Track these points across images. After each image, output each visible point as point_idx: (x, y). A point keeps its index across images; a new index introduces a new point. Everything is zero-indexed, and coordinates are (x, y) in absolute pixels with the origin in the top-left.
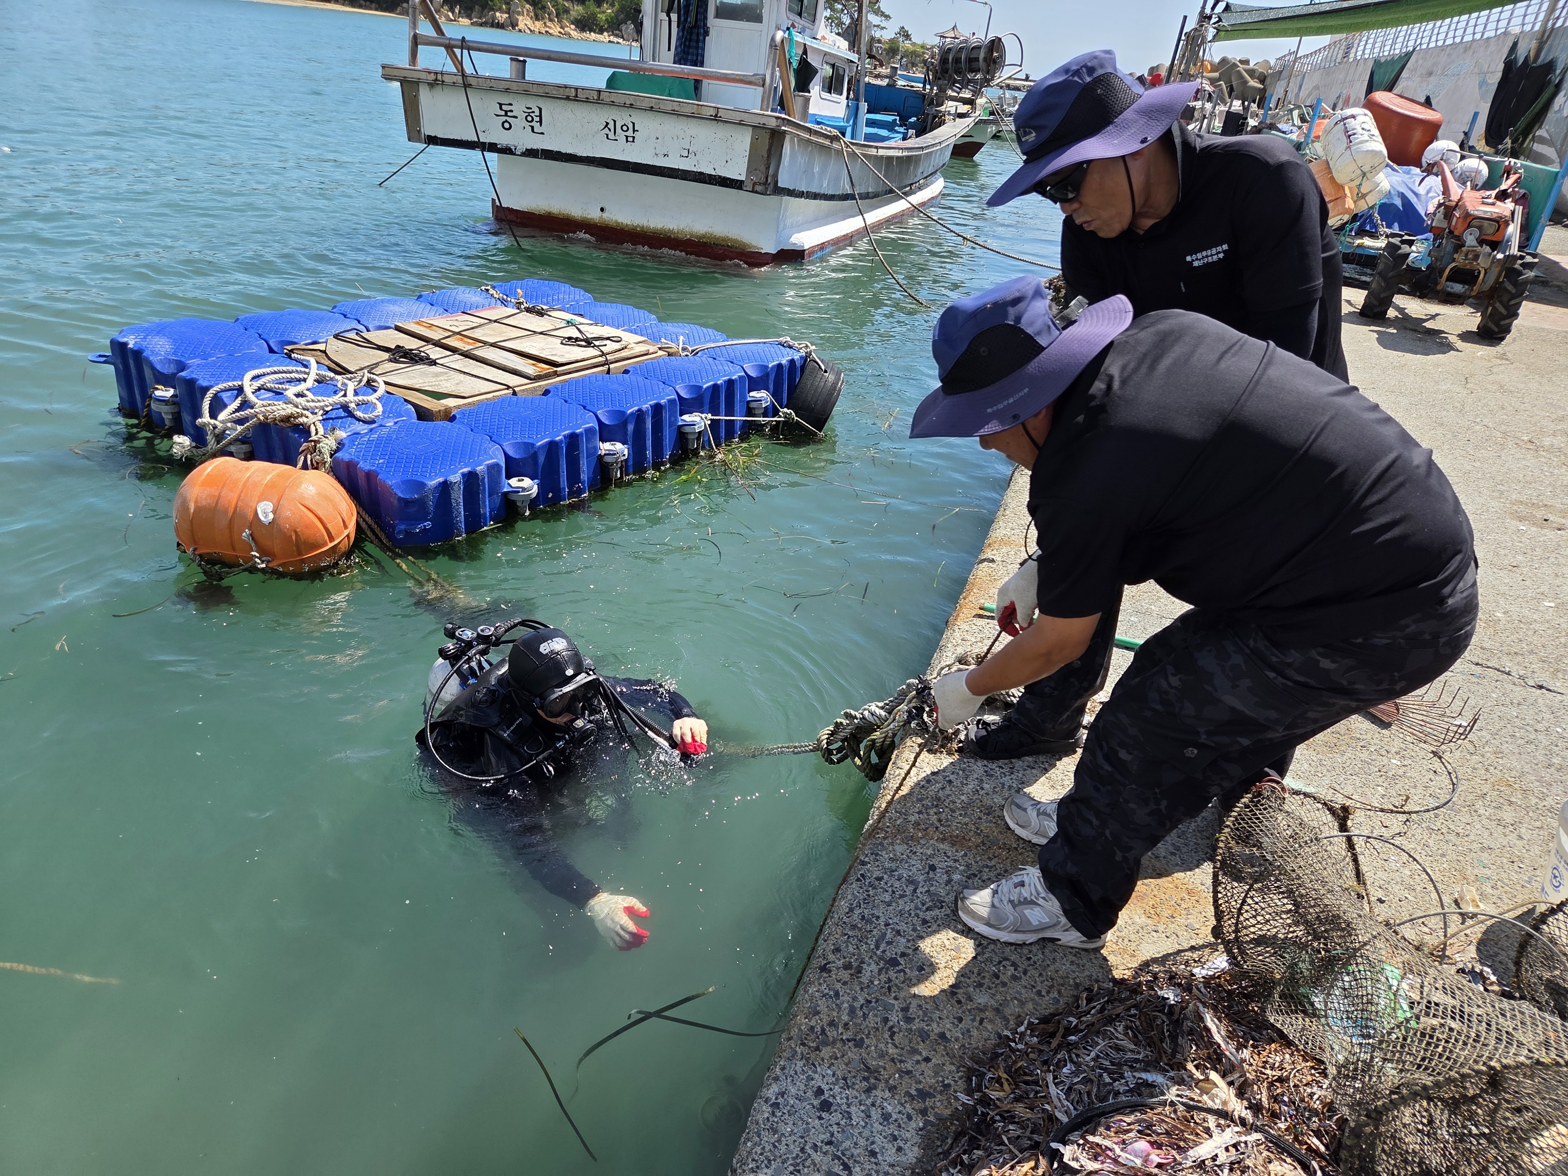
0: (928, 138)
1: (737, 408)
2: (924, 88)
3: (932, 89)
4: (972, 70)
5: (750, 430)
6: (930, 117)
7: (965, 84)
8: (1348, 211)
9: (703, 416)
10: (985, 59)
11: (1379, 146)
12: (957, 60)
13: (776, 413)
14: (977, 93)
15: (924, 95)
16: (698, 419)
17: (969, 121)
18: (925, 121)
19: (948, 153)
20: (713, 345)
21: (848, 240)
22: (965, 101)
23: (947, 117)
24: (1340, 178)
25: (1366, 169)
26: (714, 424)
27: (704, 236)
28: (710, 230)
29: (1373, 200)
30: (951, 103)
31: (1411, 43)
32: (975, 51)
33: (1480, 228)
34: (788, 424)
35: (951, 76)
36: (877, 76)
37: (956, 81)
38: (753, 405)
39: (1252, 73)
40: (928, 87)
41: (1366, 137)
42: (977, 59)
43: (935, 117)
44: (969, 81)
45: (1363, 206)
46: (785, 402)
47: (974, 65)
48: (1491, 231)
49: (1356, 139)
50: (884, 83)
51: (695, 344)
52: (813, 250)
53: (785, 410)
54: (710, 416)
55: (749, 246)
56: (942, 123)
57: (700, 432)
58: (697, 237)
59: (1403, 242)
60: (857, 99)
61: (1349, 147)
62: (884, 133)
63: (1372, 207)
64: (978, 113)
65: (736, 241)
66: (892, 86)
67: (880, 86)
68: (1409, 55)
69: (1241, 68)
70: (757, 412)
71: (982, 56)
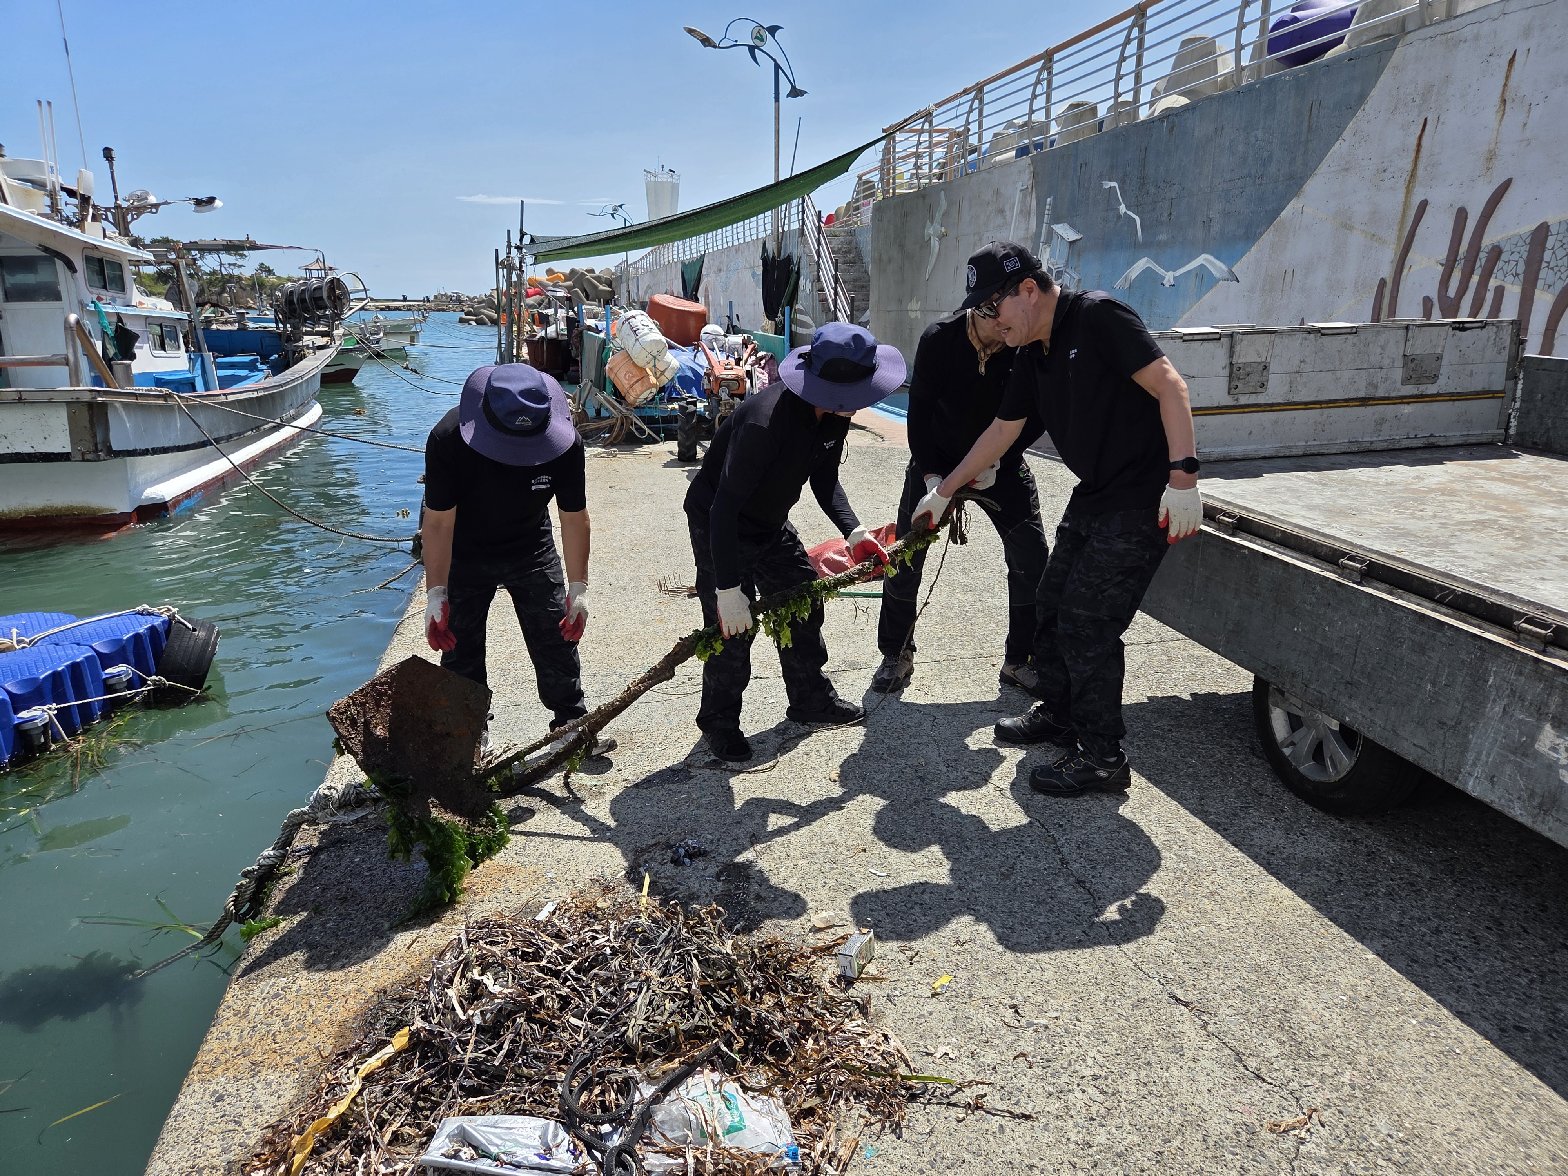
0: (288, 375)
1: (90, 688)
2: (278, 327)
3: (285, 327)
4: (320, 308)
5: (111, 708)
6: (290, 353)
7: (317, 320)
8: (654, 386)
9: (45, 708)
10: (329, 297)
11: (657, 335)
12: (302, 301)
13: (143, 683)
14: (332, 326)
15: (280, 334)
16: (39, 713)
17: (331, 352)
18: (286, 356)
19: (318, 384)
20: (55, 630)
21: (220, 483)
22: (323, 334)
23: (307, 351)
24: (640, 363)
25: (655, 353)
26: (62, 714)
27: (43, 510)
28: (49, 503)
29: (669, 375)
30: (306, 338)
31: (702, 249)
32: (317, 292)
33: (727, 386)
34: (159, 689)
35: (300, 316)
36: (225, 322)
37: (306, 319)
38: (112, 681)
39: (598, 279)
40: (281, 325)
41: (646, 331)
42: (321, 298)
43: (294, 352)
44: (320, 317)
45: (664, 381)
46: (153, 668)
47: (320, 303)
48: (735, 387)
49: (640, 333)
50: (235, 327)
51: (35, 634)
52: (177, 501)
53: (154, 677)
54: (54, 706)
55: (99, 510)
56: (302, 358)
57: (45, 726)
58: (35, 513)
59: (688, 403)
60: (199, 349)
61: (637, 340)
62: (243, 373)
63: (672, 380)
64: (338, 343)
65: (82, 508)
66: (243, 329)
67: (230, 331)
68: (702, 257)
69: (589, 275)
70: (118, 687)
71: (325, 295)
